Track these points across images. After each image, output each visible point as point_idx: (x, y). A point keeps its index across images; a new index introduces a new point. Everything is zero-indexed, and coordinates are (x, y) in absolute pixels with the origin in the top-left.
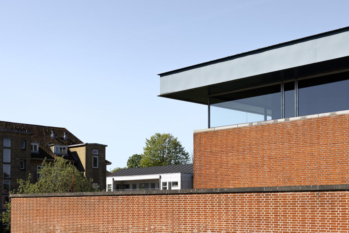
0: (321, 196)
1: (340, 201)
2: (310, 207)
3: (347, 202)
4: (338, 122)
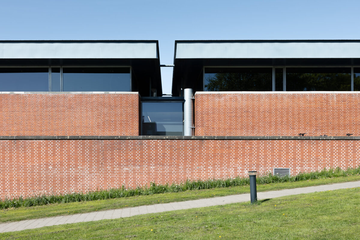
0: (16, 143)
1: (30, 146)
2: (9, 150)
3: (34, 147)
4: (15, 98)
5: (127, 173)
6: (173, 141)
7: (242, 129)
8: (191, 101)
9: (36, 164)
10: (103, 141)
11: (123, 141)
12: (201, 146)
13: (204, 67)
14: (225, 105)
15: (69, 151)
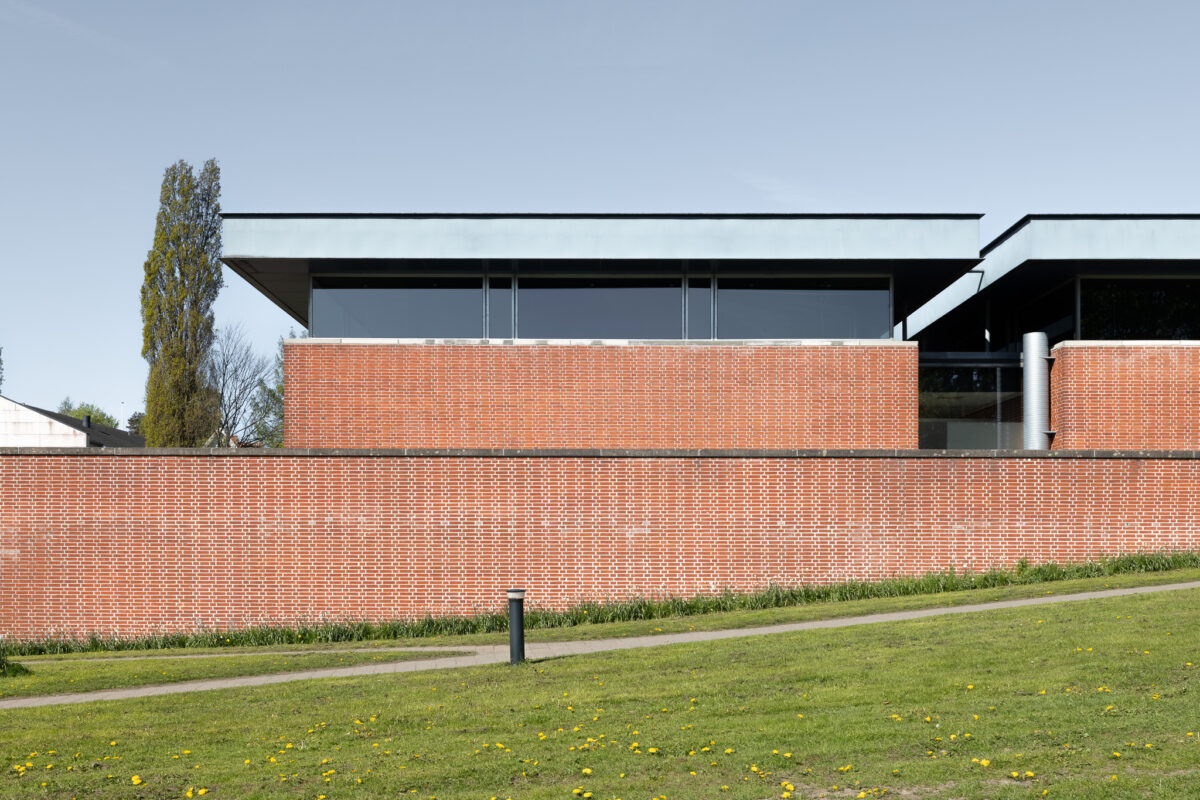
0: (702, 466)
1: (733, 473)
2: (683, 481)
3: (744, 475)
4: (603, 357)
5: (961, 536)
6: (1070, 462)
7: (1180, 435)
8: (1046, 364)
9: (747, 515)
10: (905, 461)
11: (952, 462)
12: (1134, 472)
13: (1080, 277)
14: (1138, 376)
15: (824, 485)
